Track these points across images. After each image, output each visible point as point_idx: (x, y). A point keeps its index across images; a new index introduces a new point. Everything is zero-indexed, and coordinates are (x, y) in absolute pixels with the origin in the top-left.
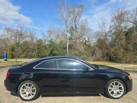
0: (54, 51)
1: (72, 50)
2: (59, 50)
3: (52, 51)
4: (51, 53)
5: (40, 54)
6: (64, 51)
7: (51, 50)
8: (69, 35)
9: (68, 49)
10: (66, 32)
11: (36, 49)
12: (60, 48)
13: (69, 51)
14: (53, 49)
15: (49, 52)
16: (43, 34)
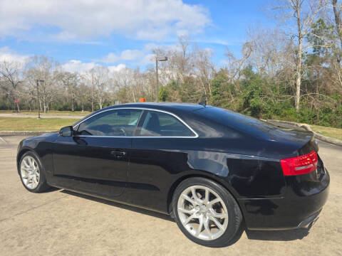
0: (253, 98)
1: (314, 95)
2: (269, 96)
3: (249, 98)
4: (245, 103)
6: (284, 98)
7: (245, 96)
8: (307, 48)
9: (298, 92)
10: (297, 38)
11: (210, 94)
12: (272, 90)
13: (301, 100)
14: (252, 94)
15: (241, 101)
16: (230, 55)
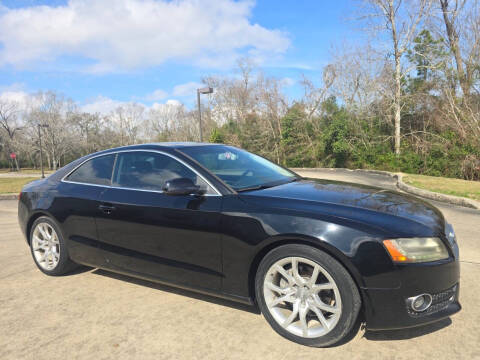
0: (337, 140)
1: (419, 134)
2: (358, 137)
3: (331, 142)
4: (326, 148)
5: (291, 155)
6: (379, 139)
7: (326, 138)
9: (398, 131)
10: (392, 58)
11: (281, 137)
12: (364, 128)
14: (335, 135)
15: (321, 145)
16: (306, 84)
